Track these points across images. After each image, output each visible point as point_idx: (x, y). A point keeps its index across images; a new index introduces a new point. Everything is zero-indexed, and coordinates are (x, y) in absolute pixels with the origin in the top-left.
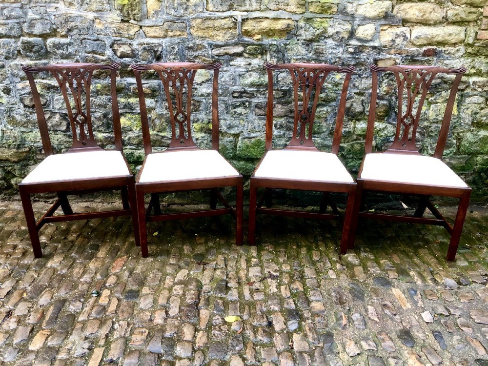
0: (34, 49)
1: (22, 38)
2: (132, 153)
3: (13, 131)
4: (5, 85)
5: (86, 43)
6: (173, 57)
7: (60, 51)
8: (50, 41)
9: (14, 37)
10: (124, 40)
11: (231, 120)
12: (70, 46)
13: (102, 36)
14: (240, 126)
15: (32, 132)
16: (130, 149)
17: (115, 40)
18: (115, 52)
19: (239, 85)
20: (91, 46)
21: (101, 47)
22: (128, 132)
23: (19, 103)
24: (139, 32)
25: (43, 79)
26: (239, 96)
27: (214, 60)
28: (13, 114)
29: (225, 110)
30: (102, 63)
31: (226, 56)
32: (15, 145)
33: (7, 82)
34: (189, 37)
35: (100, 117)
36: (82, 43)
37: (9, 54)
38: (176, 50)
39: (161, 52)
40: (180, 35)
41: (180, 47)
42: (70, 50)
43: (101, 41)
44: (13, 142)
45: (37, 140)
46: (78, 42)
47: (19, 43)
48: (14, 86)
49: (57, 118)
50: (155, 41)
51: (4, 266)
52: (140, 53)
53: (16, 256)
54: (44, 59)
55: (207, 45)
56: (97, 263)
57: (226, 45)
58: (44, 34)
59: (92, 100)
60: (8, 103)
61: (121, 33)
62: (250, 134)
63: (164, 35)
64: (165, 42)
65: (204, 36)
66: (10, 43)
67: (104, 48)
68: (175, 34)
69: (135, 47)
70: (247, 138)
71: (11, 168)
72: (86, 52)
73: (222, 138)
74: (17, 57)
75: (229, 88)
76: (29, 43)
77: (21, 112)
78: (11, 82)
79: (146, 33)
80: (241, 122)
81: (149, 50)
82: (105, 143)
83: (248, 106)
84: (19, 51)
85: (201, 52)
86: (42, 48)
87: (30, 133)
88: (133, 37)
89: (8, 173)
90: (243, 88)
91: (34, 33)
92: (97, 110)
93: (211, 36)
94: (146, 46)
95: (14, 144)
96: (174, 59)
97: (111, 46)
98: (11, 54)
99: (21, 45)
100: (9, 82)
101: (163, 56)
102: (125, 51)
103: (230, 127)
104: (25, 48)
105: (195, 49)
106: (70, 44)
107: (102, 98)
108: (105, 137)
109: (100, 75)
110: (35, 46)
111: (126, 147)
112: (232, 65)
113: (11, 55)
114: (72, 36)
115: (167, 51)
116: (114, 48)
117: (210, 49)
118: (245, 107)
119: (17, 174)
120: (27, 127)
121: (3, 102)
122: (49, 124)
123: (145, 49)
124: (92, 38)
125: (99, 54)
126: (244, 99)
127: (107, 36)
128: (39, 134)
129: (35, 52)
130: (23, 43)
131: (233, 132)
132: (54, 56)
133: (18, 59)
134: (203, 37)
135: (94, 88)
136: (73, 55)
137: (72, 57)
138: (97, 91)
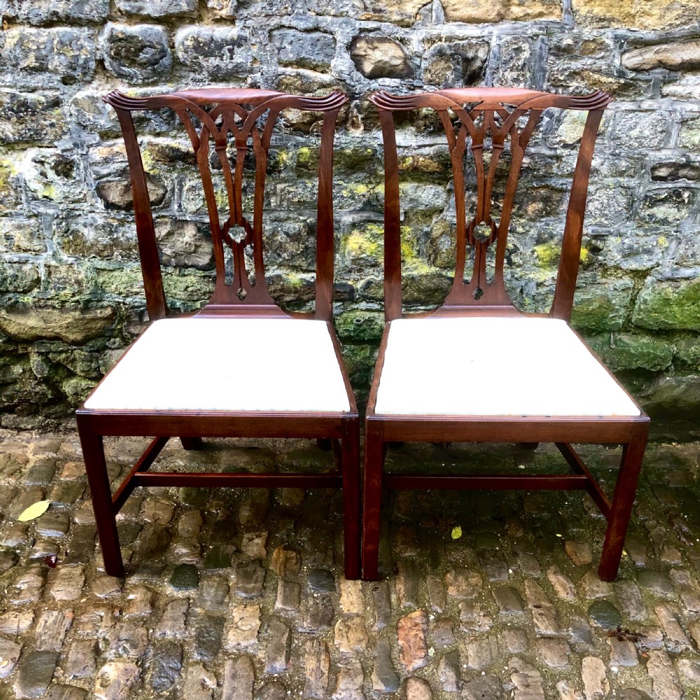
0: (142, 55)
1: (110, 25)
2: (370, 321)
3: (75, 267)
4: (59, 152)
5: (283, 37)
6: (515, 74)
7: (214, 61)
8: (184, 34)
9: (91, 23)
10: (387, 28)
11: (638, 235)
12: (240, 46)
13: (329, 19)
14: (657, 250)
15: (121, 269)
16: (367, 310)
17: (362, 30)
18: (358, 61)
19: (676, 147)
20: (296, 45)
21: (321, 49)
22: (367, 270)
23: (93, 197)
24: (429, 7)
25: (158, 135)
26: (669, 175)
27: (622, 81)
28: (77, 225)
29: (625, 211)
30: (320, 93)
31: (657, 71)
32: (77, 301)
33: (65, 143)
34: (566, 18)
35: (299, 233)
36: (271, 37)
37: (75, 70)
38: (526, 55)
39: (484, 62)
40: (541, 14)
41: (537, 48)
42: (240, 57)
43: (325, 32)
44: (74, 295)
45: (134, 290)
46: (263, 36)
47: (102, 40)
48: (82, 155)
49: (189, 234)
50: (472, 31)
51: (117, 649)
52: (424, 65)
53: (134, 612)
54: (167, 81)
55: (610, 42)
56: (351, 635)
57: (665, 40)
58: (171, 15)
59: (282, 190)
60: (66, 198)
61: (380, 11)
62: (677, 269)
63: (499, 14)
64: (498, 35)
65: (608, 15)
66: (78, 39)
67: (328, 51)
68: (529, 11)
69: (415, 46)
70: (668, 279)
71: (64, 355)
72: (280, 63)
73: (604, 280)
74: (93, 78)
75: (647, 155)
76: (129, 39)
77: (95, 221)
78: (76, 145)
79: (447, 10)
80: (662, 240)
81: (452, 55)
82: (305, 297)
83: (686, 201)
84: (101, 62)
85: (590, 61)
86: (163, 53)
87: (116, 273)
88: (413, 20)
89: (56, 366)
90: (684, 155)
91: (145, 12)
92: (291, 216)
93: (628, 15)
94: (445, 44)
95: (77, 298)
96: (516, 80)
97: (350, 47)
98: (79, 70)
99: (107, 45)
100: (69, 145)
101: (488, 71)
102: (386, 59)
103: (630, 253)
104: (117, 53)
105: (577, 53)
106: (239, 42)
107: (310, 185)
108: (308, 282)
109: (310, 123)
110: (145, 47)
111: (356, 306)
112: (667, 95)
113: (78, 74)
114: (246, 18)
115: (499, 59)
116: (357, 52)
117: (616, 52)
118: (680, 203)
119: (78, 371)
120: (109, 258)
121: (53, 196)
122: (167, 251)
123: (440, 54)
124: (302, 25)
125: (314, 69)
126: (681, 183)
127: (341, 20)
128: (140, 276)
129: (142, 65)
130: (113, 39)
131: (633, 265)
132: (192, 75)
133: (95, 84)
134: (604, 20)
135: (292, 158)
136: (245, 71)
137: (240, 76)
138: (297, 166)
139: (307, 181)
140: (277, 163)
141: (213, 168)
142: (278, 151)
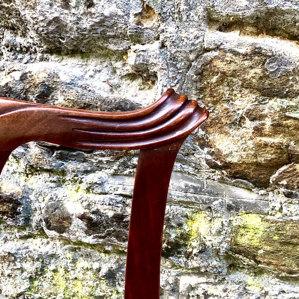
135: (219, 233)
136: (123, 37)
137: (112, 47)
138: (231, 250)
139: (250, 279)
140: (185, 237)
141: (49, 227)
142: (188, 211)
